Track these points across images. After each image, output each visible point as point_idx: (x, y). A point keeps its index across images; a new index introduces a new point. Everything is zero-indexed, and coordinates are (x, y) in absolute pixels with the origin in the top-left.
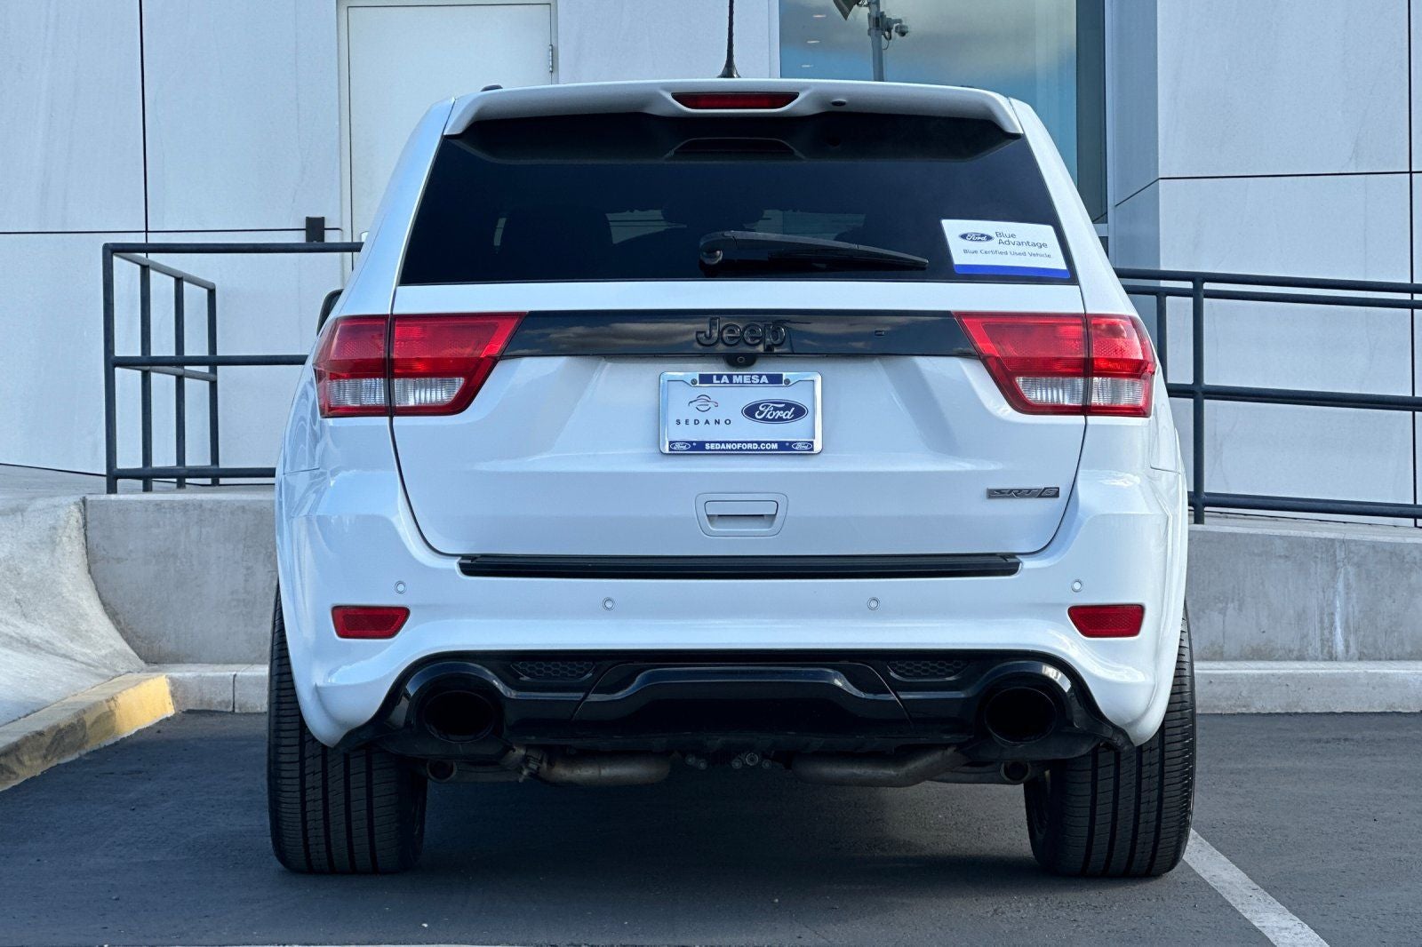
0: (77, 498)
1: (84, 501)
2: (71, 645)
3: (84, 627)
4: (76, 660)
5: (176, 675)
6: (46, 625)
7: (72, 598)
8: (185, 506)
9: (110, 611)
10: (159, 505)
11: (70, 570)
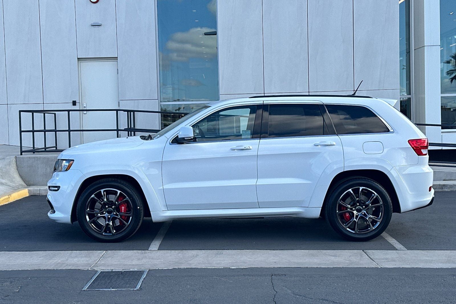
1: (16, 157)
2: (11, 184)
3: (14, 180)
4: (10, 186)
5: (29, 189)
6: (6, 180)
7: (12, 175)
8: (34, 158)
9: (21, 176)
10: (30, 157)
11: (13, 169)
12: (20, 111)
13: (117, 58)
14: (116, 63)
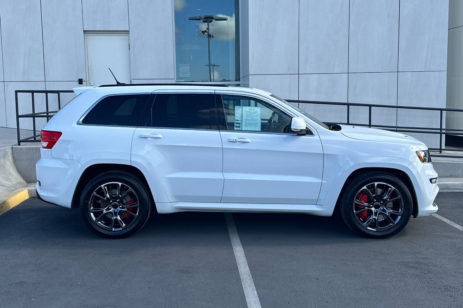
0: (11, 147)
1: (12, 148)
2: (6, 182)
3: (10, 177)
4: (6, 186)
5: (29, 188)
7: (8, 170)
9: (19, 171)
10: (29, 148)
11: (8, 163)
12: (17, 92)
13: (129, 31)
14: (126, 37)
